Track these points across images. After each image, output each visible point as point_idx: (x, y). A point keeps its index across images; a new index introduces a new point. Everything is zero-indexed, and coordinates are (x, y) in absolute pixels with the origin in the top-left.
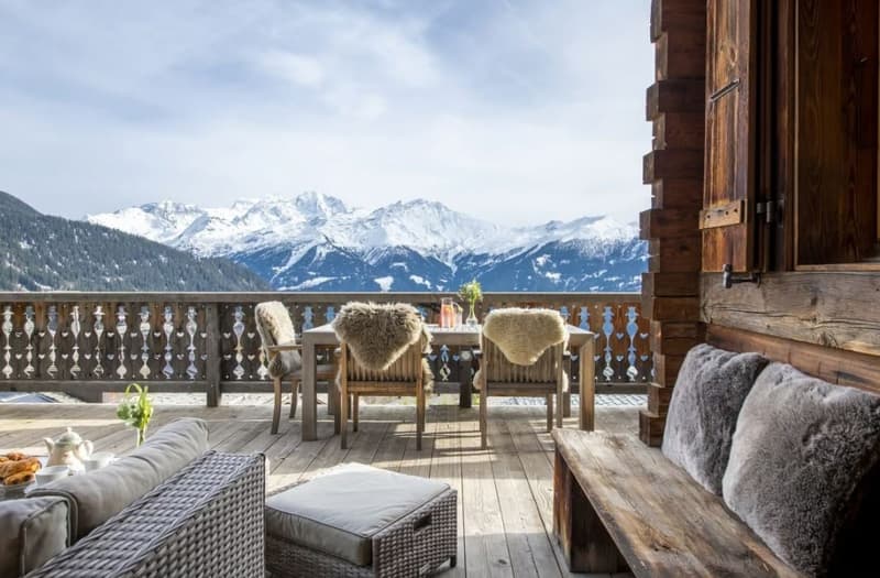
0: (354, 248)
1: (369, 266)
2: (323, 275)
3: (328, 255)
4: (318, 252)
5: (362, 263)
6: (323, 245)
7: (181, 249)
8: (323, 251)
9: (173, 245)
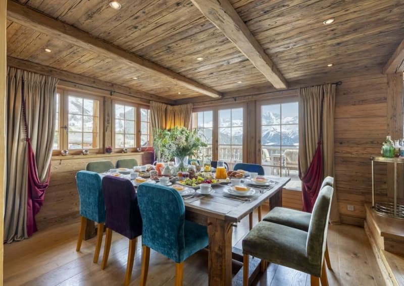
0: (285, 132)
1: (292, 139)
2: (272, 142)
3: (274, 135)
4: (270, 134)
5: (288, 138)
6: (272, 131)
7: (225, 133)
8: (272, 133)
9: (223, 132)
